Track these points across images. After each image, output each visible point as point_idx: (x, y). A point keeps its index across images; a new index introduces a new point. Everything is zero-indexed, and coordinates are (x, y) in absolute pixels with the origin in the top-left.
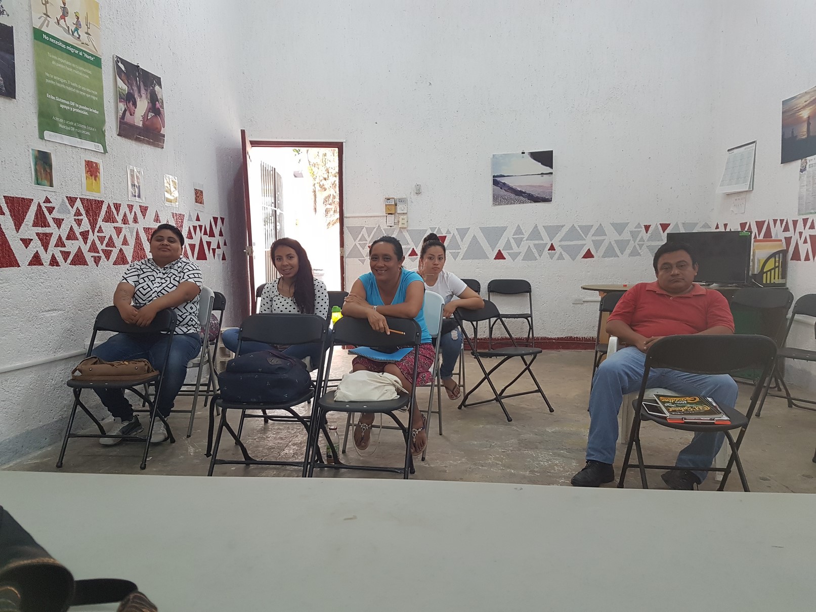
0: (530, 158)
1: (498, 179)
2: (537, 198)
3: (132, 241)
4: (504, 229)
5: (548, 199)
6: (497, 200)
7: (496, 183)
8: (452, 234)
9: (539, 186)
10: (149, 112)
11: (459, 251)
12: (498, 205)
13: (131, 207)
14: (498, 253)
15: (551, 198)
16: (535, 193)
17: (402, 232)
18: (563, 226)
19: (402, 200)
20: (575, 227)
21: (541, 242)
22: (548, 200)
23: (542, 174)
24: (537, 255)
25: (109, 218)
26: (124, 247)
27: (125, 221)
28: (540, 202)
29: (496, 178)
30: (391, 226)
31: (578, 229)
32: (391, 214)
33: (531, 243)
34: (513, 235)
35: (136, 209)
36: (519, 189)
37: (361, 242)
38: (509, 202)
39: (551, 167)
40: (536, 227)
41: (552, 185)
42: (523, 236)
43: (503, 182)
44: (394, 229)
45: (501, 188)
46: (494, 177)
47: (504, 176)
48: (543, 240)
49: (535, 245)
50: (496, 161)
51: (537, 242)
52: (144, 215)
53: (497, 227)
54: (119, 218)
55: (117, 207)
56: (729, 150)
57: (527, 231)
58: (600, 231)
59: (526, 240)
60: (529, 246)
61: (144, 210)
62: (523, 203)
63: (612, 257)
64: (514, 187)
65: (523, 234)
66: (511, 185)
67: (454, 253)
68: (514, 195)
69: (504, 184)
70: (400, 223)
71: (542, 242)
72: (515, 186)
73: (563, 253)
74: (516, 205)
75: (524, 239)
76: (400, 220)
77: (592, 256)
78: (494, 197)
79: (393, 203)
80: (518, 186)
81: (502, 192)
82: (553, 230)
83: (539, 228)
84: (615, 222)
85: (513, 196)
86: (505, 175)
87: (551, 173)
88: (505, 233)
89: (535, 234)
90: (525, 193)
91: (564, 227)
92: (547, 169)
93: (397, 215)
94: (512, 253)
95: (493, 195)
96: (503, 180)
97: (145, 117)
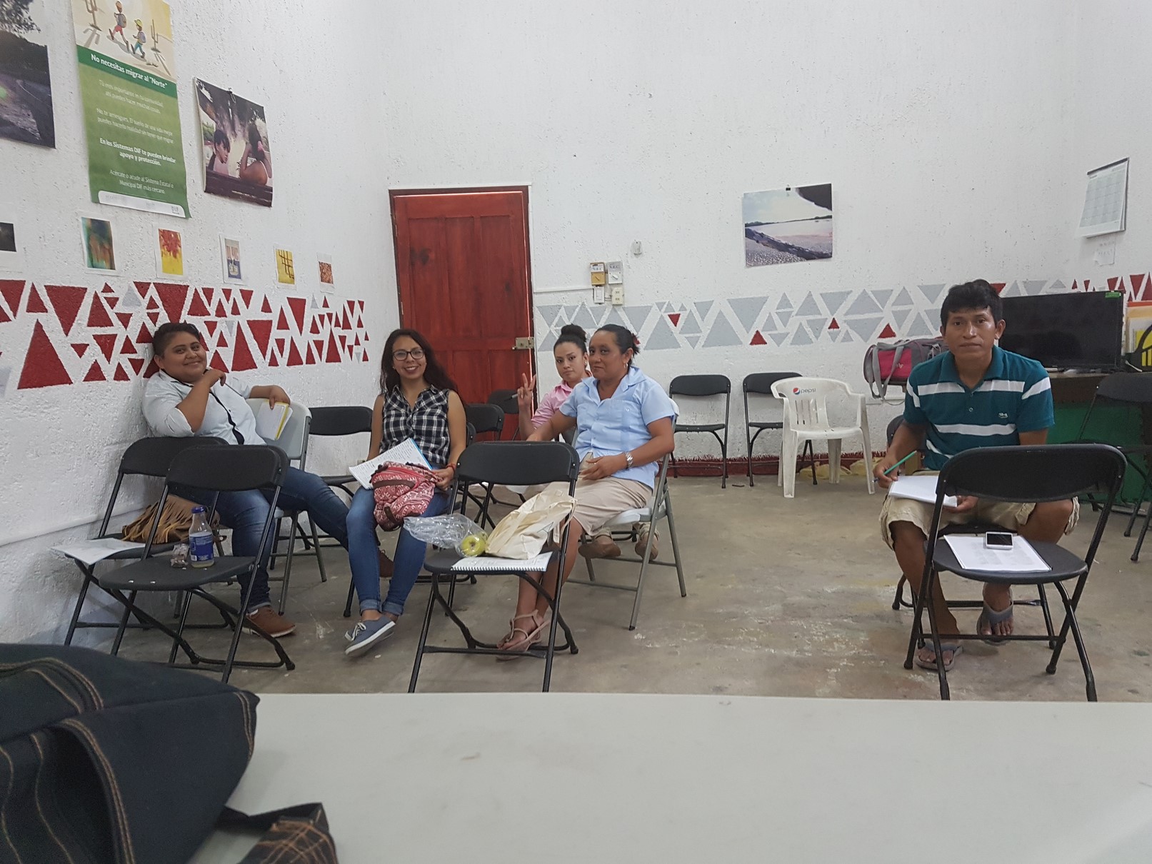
0: (799, 196)
1: (752, 228)
2: (811, 253)
3: (231, 341)
4: (763, 300)
5: (826, 254)
6: (752, 259)
7: (749, 234)
8: (688, 311)
9: (813, 236)
10: (248, 156)
11: (698, 335)
12: (754, 265)
13: (227, 293)
14: (755, 336)
15: (831, 253)
16: (808, 246)
17: (616, 311)
18: (849, 293)
19: (616, 266)
20: (866, 294)
22: (826, 256)
23: (817, 218)
24: (812, 336)
25: (198, 309)
26: (221, 350)
27: (220, 312)
28: (814, 259)
29: (750, 228)
30: (600, 304)
31: (872, 296)
32: (600, 286)
33: (803, 320)
34: (777, 309)
35: (236, 295)
36: (784, 242)
38: (769, 261)
39: (830, 208)
40: (810, 295)
41: (831, 233)
42: (789, 310)
43: (760, 232)
44: (605, 308)
45: (757, 242)
46: (746, 225)
47: (761, 224)
48: (821, 314)
49: (808, 321)
50: (749, 202)
51: (811, 317)
52: (247, 304)
53: (752, 298)
54: (212, 309)
55: (209, 293)
56: (1089, 173)
57: (796, 303)
58: (904, 298)
59: (796, 315)
60: (801, 324)
61: (247, 295)
62: (790, 261)
63: (921, 335)
64: (776, 239)
65: (791, 307)
66: (772, 236)
67: (692, 337)
68: (777, 251)
69: (762, 235)
70: (614, 298)
71: (819, 317)
72: (779, 237)
73: (850, 331)
74: (780, 265)
75: (794, 314)
76: (613, 294)
77: (893, 336)
78: (747, 254)
79: (602, 270)
80: (782, 237)
81: (760, 247)
82: (834, 300)
83: (814, 297)
84: (924, 284)
85: (775, 252)
86: (763, 222)
87: (830, 217)
88: (764, 306)
89: (809, 306)
90: (792, 247)
91: (850, 295)
92: (823, 212)
93: (608, 286)
94: (775, 334)
95: (746, 251)
96: (760, 230)
97: (242, 165)
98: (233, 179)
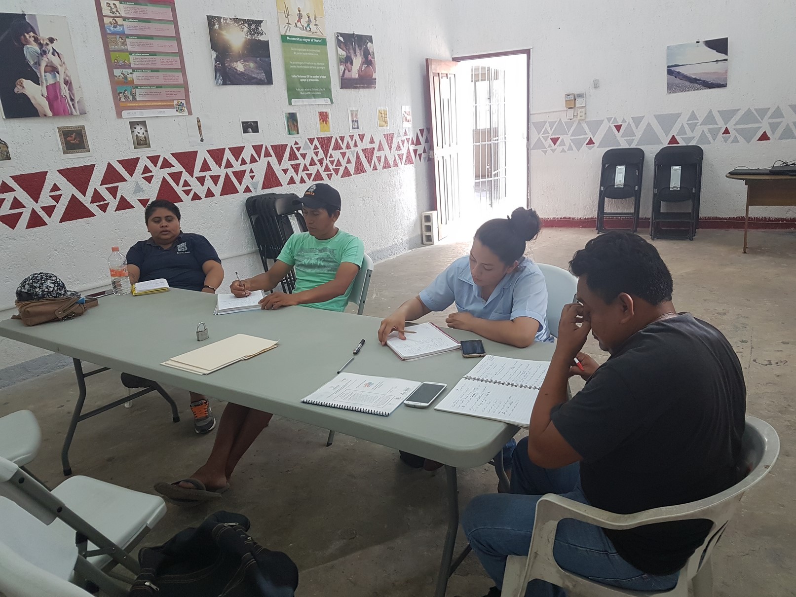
0: (705, 46)
1: (672, 69)
2: (712, 84)
3: (353, 160)
4: (678, 115)
5: (723, 84)
6: (671, 88)
7: (670, 72)
8: (627, 123)
9: (714, 73)
10: (363, 65)
11: (634, 138)
12: (673, 93)
13: (352, 137)
14: (672, 139)
15: (726, 84)
16: (710, 80)
17: (580, 123)
19: (581, 96)
20: (751, 111)
21: (716, 126)
22: (724, 86)
23: (717, 61)
24: (710, 139)
25: (337, 147)
26: (348, 166)
27: (348, 147)
28: (714, 88)
29: (671, 68)
30: (571, 119)
31: (754, 112)
32: (572, 108)
33: (706, 128)
34: (688, 121)
35: (356, 137)
37: (544, 135)
38: (683, 89)
39: (726, 53)
40: (711, 112)
41: (727, 71)
42: (696, 121)
43: (677, 71)
44: (574, 121)
45: (676, 77)
46: (668, 67)
47: (679, 66)
48: (718, 125)
49: (709, 129)
50: (671, 51)
51: (711, 126)
52: (362, 141)
53: (671, 114)
54: (344, 146)
55: (342, 138)
57: (701, 117)
58: (778, 113)
59: (701, 125)
60: (703, 131)
61: (362, 137)
62: (698, 89)
63: (789, 138)
64: (689, 75)
67: (629, 140)
68: (689, 83)
69: (679, 73)
70: (579, 116)
73: (738, 136)
74: (690, 92)
75: (699, 124)
76: (579, 113)
77: (768, 139)
78: (668, 85)
79: (573, 99)
80: (693, 74)
81: (677, 81)
82: (727, 115)
83: (713, 113)
84: (793, 104)
85: (687, 83)
86: (680, 64)
87: (726, 60)
88: (679, 119)
89: (710, 119)
90: (700, 80)
91: (739, 111)
92: (722, 56)
93: (576, 108)
94: (686, 138)
95: (668, 83)
96: (677, 69)
97: (360, 70)
98: (355, 79)
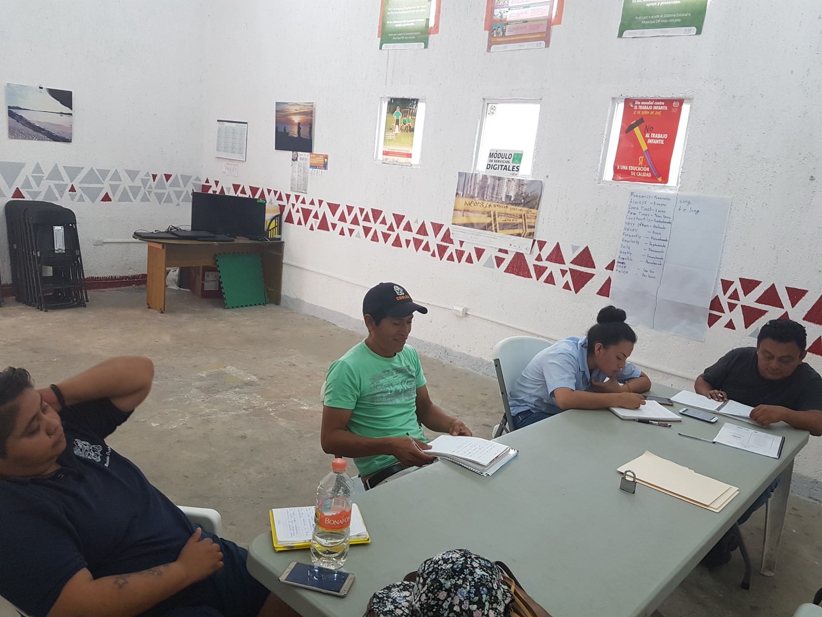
0: (48, 94)
1: (14, 111)
2: (57, 136)
4: (22, 166)
5: (67, 139)
6: (13, 133)
7: (11, 114)
9: (58, 125)
12: (15, 138)
15: (71, 139)
16: (55, 131)
18: (82, 168)
20: (93, 171)
21: (62, 182)
22: (68, 141)
23: (61, 113)
24: (56, 195)
28: (60, 141)
29: (12, 110)
31: (97, 172)
33: (52, 183)
34: (32, 173)
36: (38, 125)
38: (27, 137)
39: (71, 108)
40: (56, 166)
41: (71, 126)
42: (42, 175)
45: (17, 121)
46: (9, 107)
48: (63, 180)
49: (55, 185)
51: (57, 182)
53: (14, 163)
56: (218, 121)
57: (47, 171)
58: (116, 176)
59: (47, 179)
60: (50, 186)
62: (42, 140)
63: (126, 201)
64: (32, 122)
65: (43, 173)
66: (29, 119)
68: (33, 131)
69: (21, 116)
72: (33, 121)
73: (83, 195)
74: (35, 142)
75: (44, 178)
77: (110, 200)
78: (9, 129)
81: (19, 126)
82: (73, 172)
83: (59, 168)
84: (128, 169)
85: (31, 131)
86: (22, 108)
87: (71, 114)
88: (23, 170)
89: (55, 174)
90: (43, 130)
91: (83, 170)
94: (31, 192)
95: (9, 126)
96: (20, 113)
